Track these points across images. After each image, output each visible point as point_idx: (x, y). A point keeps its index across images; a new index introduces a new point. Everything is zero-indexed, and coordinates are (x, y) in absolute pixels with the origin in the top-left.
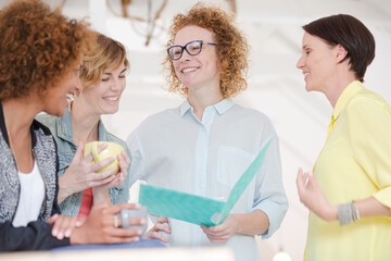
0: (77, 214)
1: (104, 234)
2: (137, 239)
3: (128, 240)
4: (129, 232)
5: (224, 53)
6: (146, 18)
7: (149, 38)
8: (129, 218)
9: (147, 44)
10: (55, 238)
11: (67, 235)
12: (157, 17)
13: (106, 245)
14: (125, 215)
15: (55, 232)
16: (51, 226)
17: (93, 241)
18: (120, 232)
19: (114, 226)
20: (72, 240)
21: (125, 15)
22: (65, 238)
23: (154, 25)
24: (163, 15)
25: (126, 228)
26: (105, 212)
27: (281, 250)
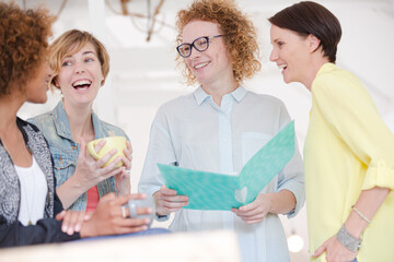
0: (85, 209)
1: (113, 225)
2: (145, 228)
3: (137, 229)
4: (138, 221)
5: (232, 42)
6: (146, 14)
7: (150, 33)
8: (137, 208)
9: (148, 39)
10: (66, 233)
11: (77, 229)
12: (157, 12)
13: (116, 235)
14: (132, 206)
15: (65, 228)
16: (61, 222)
17: (102, 233)
18: (128, 222)
19: (122, 216)
20: (82, 234)
21: (125, 12)
22: (75, 233)
23: (154, 20)
24: (162, 10)
25: (134, 218)
26: (112, 203)
27: (293, 233)
